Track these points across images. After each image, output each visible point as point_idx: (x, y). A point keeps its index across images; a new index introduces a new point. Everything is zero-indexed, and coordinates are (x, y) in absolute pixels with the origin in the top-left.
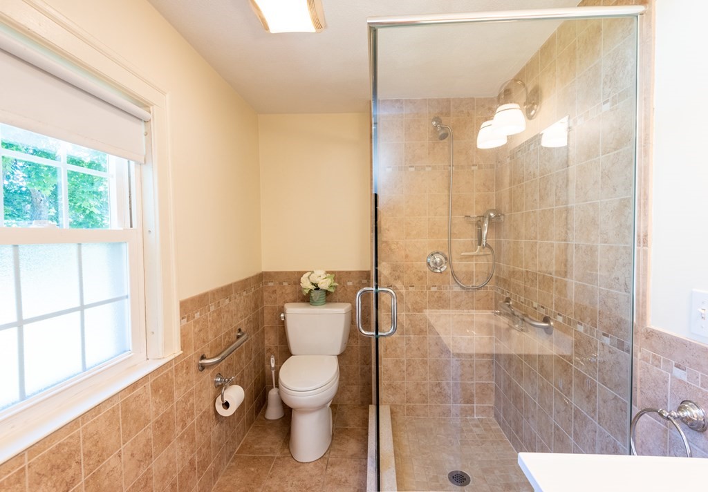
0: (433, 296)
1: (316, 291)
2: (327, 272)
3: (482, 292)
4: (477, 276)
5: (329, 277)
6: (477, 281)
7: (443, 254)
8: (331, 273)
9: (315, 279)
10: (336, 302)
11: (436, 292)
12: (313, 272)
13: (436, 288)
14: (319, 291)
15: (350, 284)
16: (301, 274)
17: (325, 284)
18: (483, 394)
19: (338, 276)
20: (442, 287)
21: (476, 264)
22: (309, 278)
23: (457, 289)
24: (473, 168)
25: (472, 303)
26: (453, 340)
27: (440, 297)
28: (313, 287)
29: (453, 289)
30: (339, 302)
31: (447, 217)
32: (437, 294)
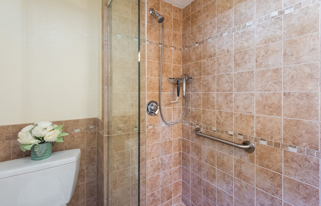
0: (150, 132)
1: (41, 145)
2: (54, 123)
3: (176, 126)
4: (174, 116)
5: (56, 128)
6: (174, 119)
7: (156, 103)
8: (58, 123)
9: (39, 132)
10: (62, 150)
11: (151, 129)
12: (37, 125)
13: (152, 126)
14: (46, 144)
15: (77, 131)
16: (20, 127)
17: (52, 135)
18: (176, 189)
19: (66, 126)
20: (155, 125)
21: (173, 108)
22: (31, 132)
23: (163, 125)
24: (172, 48)
25: (171, 133)
26: (161, 160)
27: (154, 132)
28: (36, 142)
29: (161, 125)
30: (66, 149)
31: (158, 77)
32: (152, 131)
